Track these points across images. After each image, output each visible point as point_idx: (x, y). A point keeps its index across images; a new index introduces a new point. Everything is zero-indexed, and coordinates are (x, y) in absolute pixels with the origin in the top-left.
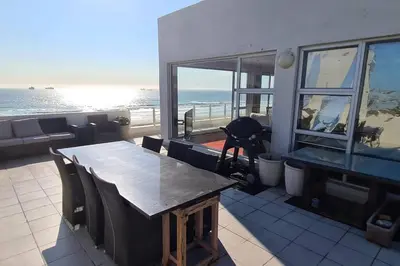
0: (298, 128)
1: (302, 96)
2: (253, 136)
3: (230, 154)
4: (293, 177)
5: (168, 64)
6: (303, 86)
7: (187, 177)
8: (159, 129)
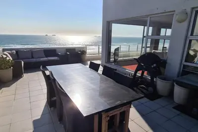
0: (186, 61)
1: (190, 41)
2: (155, 65)
3: (139, 74)
4: (179, 92)
5: (107, 22)
6: (192, 34)
7: (111, 90)
8: (101, 57)
